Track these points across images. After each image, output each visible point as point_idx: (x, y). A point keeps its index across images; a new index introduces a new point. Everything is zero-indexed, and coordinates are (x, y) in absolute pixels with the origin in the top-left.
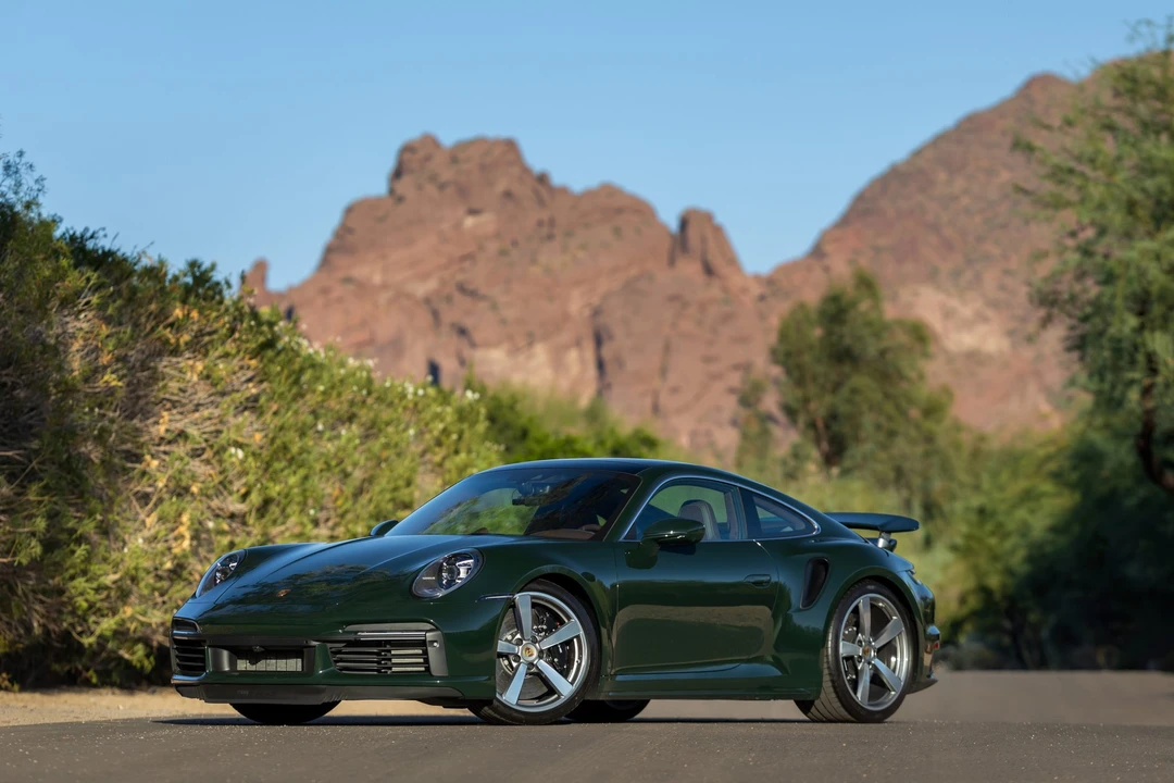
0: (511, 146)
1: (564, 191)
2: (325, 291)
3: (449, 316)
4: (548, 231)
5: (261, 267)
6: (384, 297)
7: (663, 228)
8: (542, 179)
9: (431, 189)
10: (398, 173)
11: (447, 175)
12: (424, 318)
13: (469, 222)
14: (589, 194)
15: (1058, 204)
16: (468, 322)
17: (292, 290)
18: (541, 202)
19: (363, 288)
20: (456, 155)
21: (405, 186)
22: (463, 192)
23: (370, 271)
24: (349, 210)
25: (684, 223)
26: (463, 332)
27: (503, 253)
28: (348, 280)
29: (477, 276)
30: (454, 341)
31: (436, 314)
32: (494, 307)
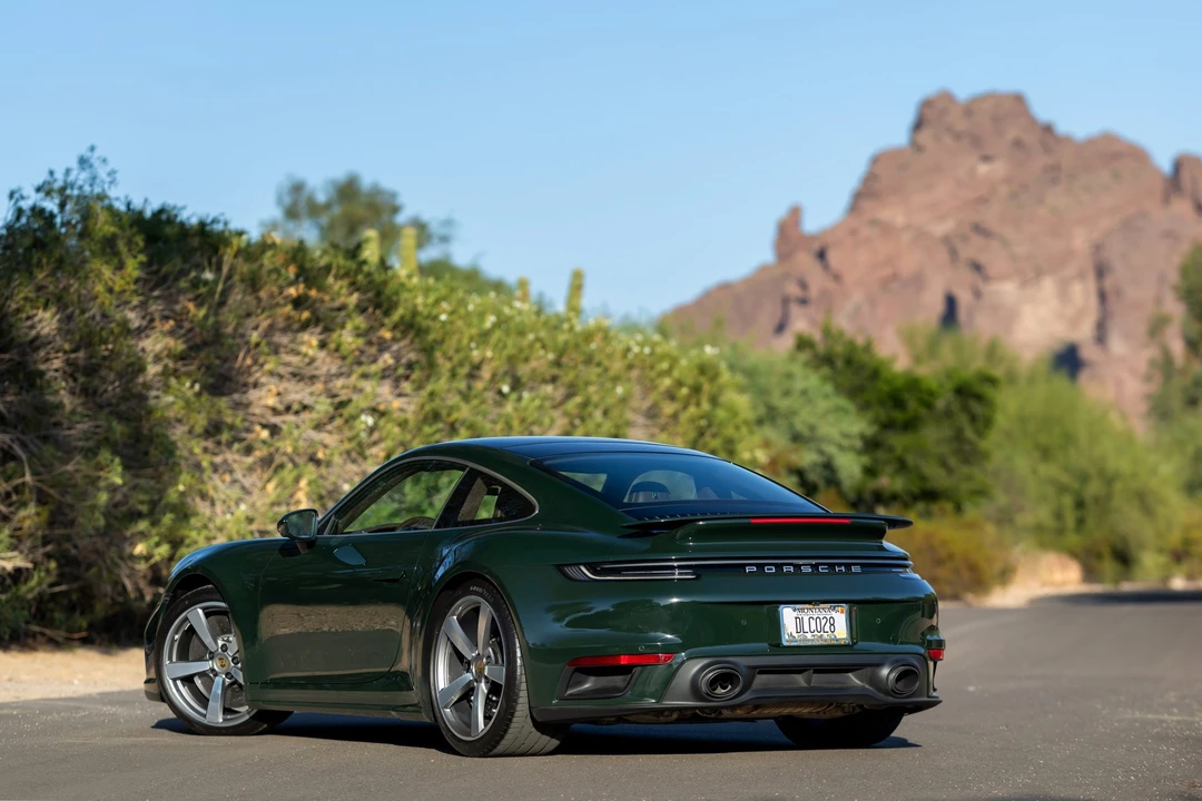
0: (1019, 99)
1: (1066, 140)
2: (853, 232)
3: (967, 252)
4: (1054, 174)
5: (795, 214)
6: (906, 238)
7: (1156, 171)
8: (1048, 129)
9: (948, 140)
10: (918, 125)
11: (961, 125)
12: (942, 255)
13: (983, 169)
14: (1091, 142)
16: (983, 259)
17: (826, 233)
18: (1047, 149)
19: (886, 229)
20: (969, 109)
21: (925, 137)
22: (976, 141)
23: (894, 214)
24: (876, 160)
25: (1178, 166)
26: (977, 267)
27: (1014, 196)
28: (874, 222)
29: (990, 217)
30: (967, 275)
31: (953, 253)
32: (1005, 243)
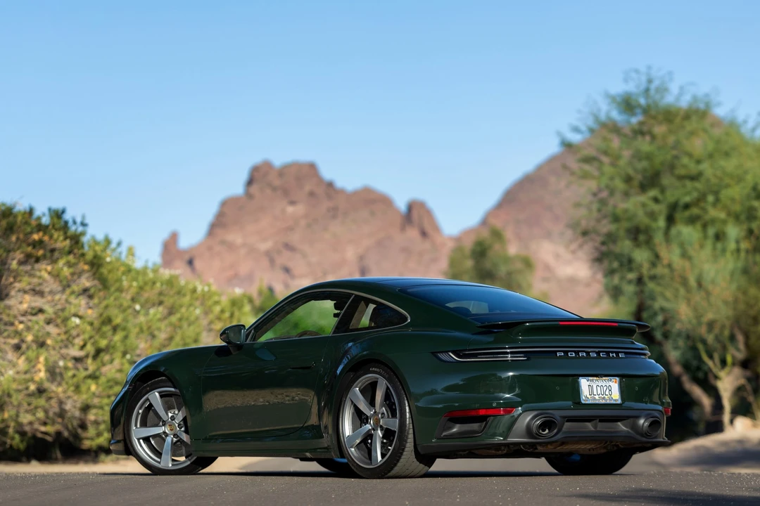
0: (312, 167)
1: (342, 192)
2: (210, 248)
3: (280, 260)
4: (334, 213)
5: (174, 237)
6: (243, 251)
7: (396, 211)
8: (330, 185)
9: (268, 191)
10: (250, 182)
11: (277, 182)
12: (265, 262)
13: (290, 209)
14: (356, 193)
15: (585, 176)
16: (290, 265)
17: (191, 249)
18: (329, 197)
19: (231, 247)
20: (283, 171)
21: (254, 189)
22: (286, 192)
23: (235, 237)
24: (225, 204)
25: (411, 207)
26: (287, 270)
27: (309, 226)
28: (223, 242)
29: (295, 238)
30: (281, 275)
31: (272, 261)
32: (304, 256)
